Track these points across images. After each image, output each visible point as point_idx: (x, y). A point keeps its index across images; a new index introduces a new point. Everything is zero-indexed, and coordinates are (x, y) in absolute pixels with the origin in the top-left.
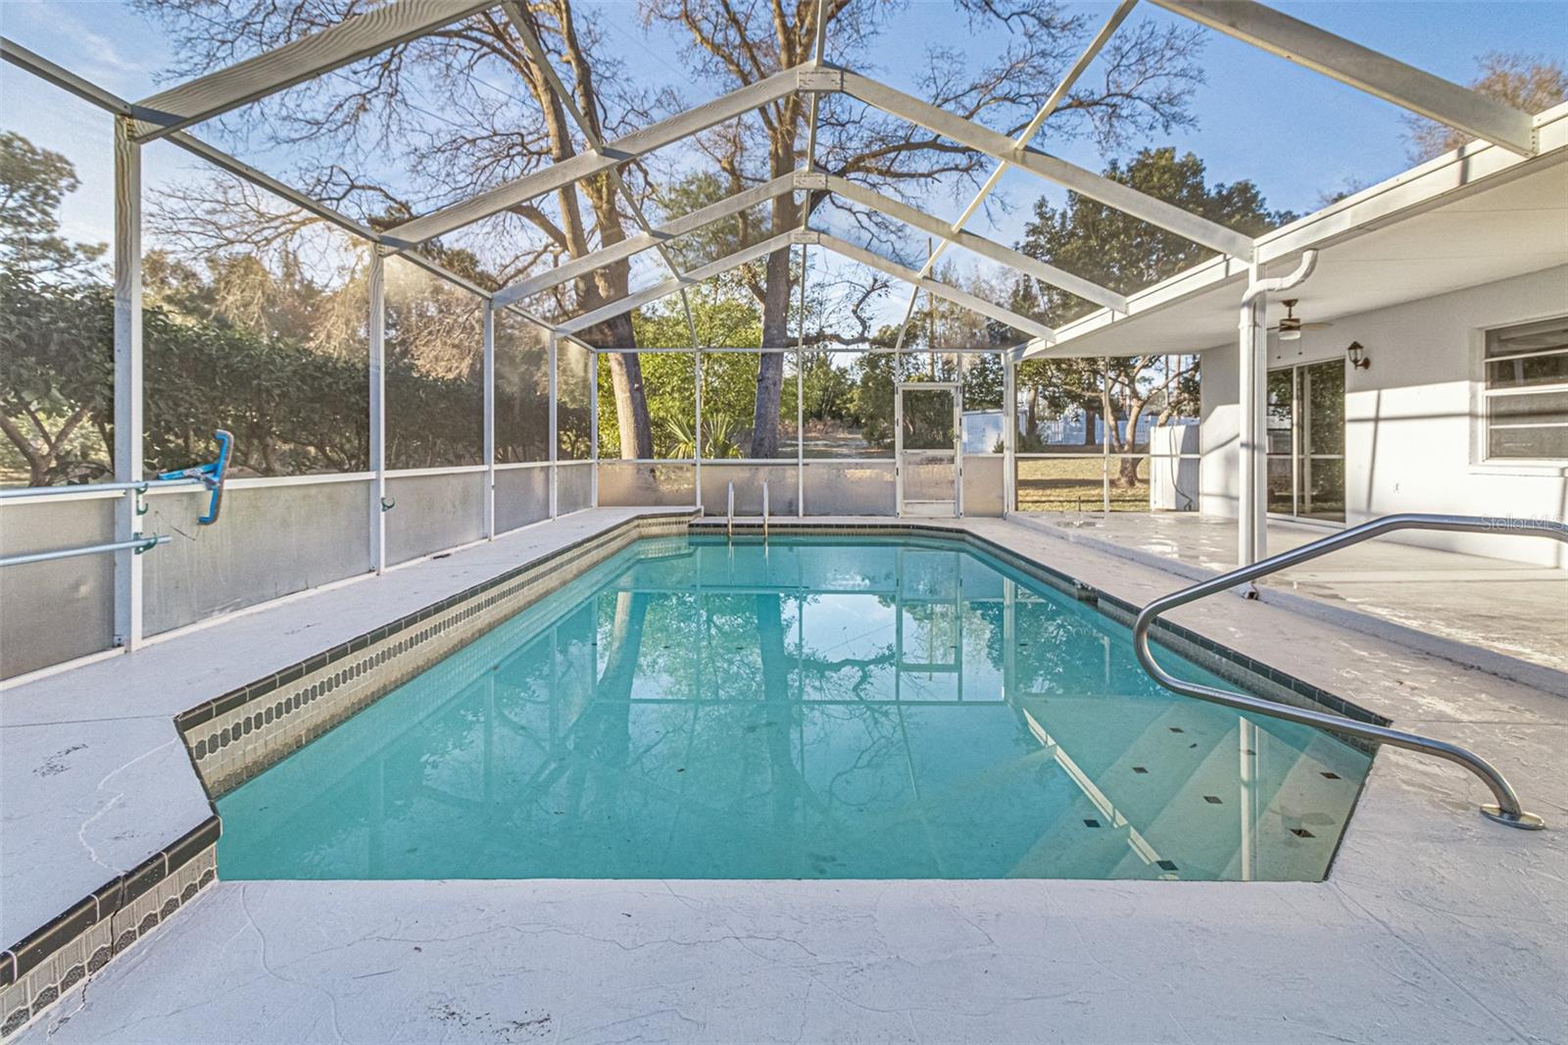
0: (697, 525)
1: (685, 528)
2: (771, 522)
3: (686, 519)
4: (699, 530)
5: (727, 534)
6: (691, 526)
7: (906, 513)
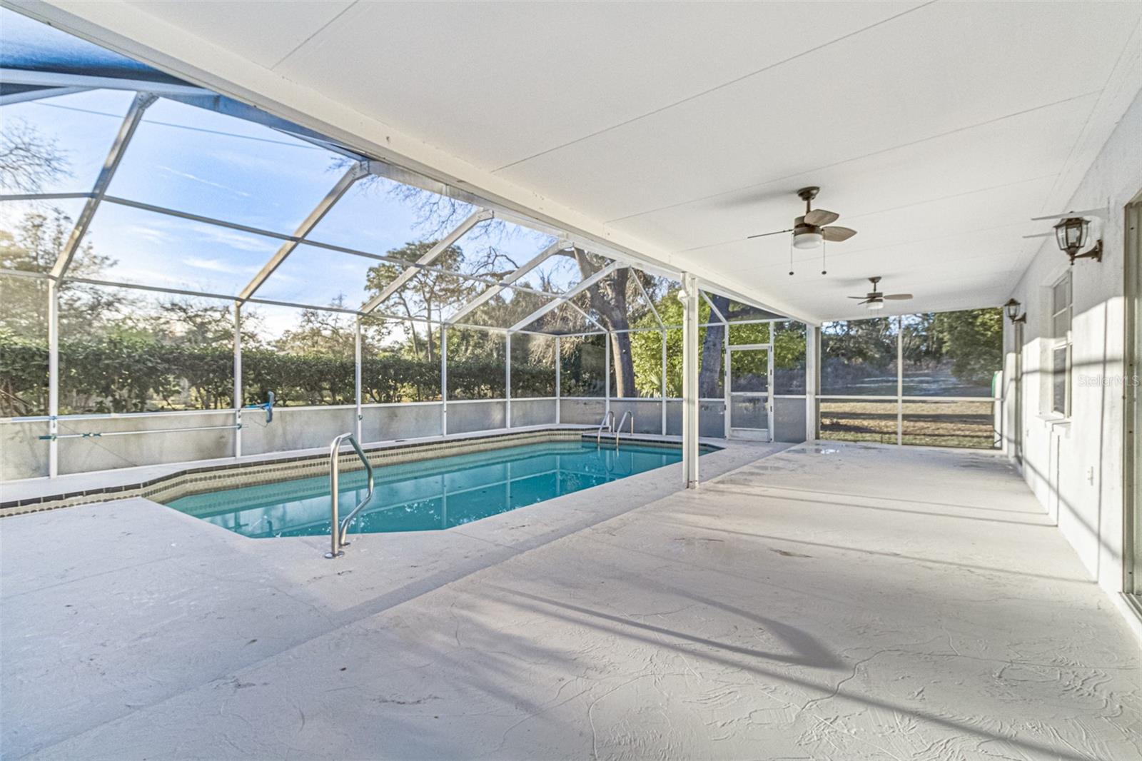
0: (586, 436)
1: (579, 437)
2: (621, 437)
3: (581, 432)
4: (587, 439)
5: (597, 442)
6: (583, 436)
7: (732, 436)
